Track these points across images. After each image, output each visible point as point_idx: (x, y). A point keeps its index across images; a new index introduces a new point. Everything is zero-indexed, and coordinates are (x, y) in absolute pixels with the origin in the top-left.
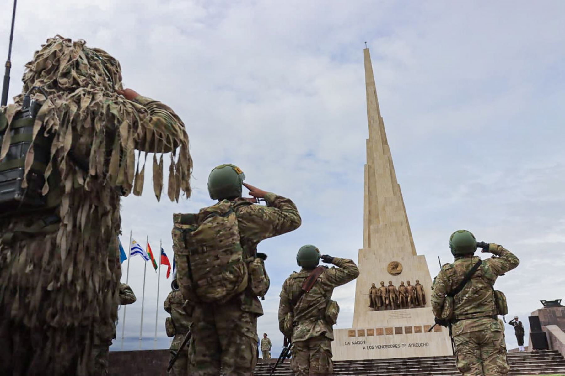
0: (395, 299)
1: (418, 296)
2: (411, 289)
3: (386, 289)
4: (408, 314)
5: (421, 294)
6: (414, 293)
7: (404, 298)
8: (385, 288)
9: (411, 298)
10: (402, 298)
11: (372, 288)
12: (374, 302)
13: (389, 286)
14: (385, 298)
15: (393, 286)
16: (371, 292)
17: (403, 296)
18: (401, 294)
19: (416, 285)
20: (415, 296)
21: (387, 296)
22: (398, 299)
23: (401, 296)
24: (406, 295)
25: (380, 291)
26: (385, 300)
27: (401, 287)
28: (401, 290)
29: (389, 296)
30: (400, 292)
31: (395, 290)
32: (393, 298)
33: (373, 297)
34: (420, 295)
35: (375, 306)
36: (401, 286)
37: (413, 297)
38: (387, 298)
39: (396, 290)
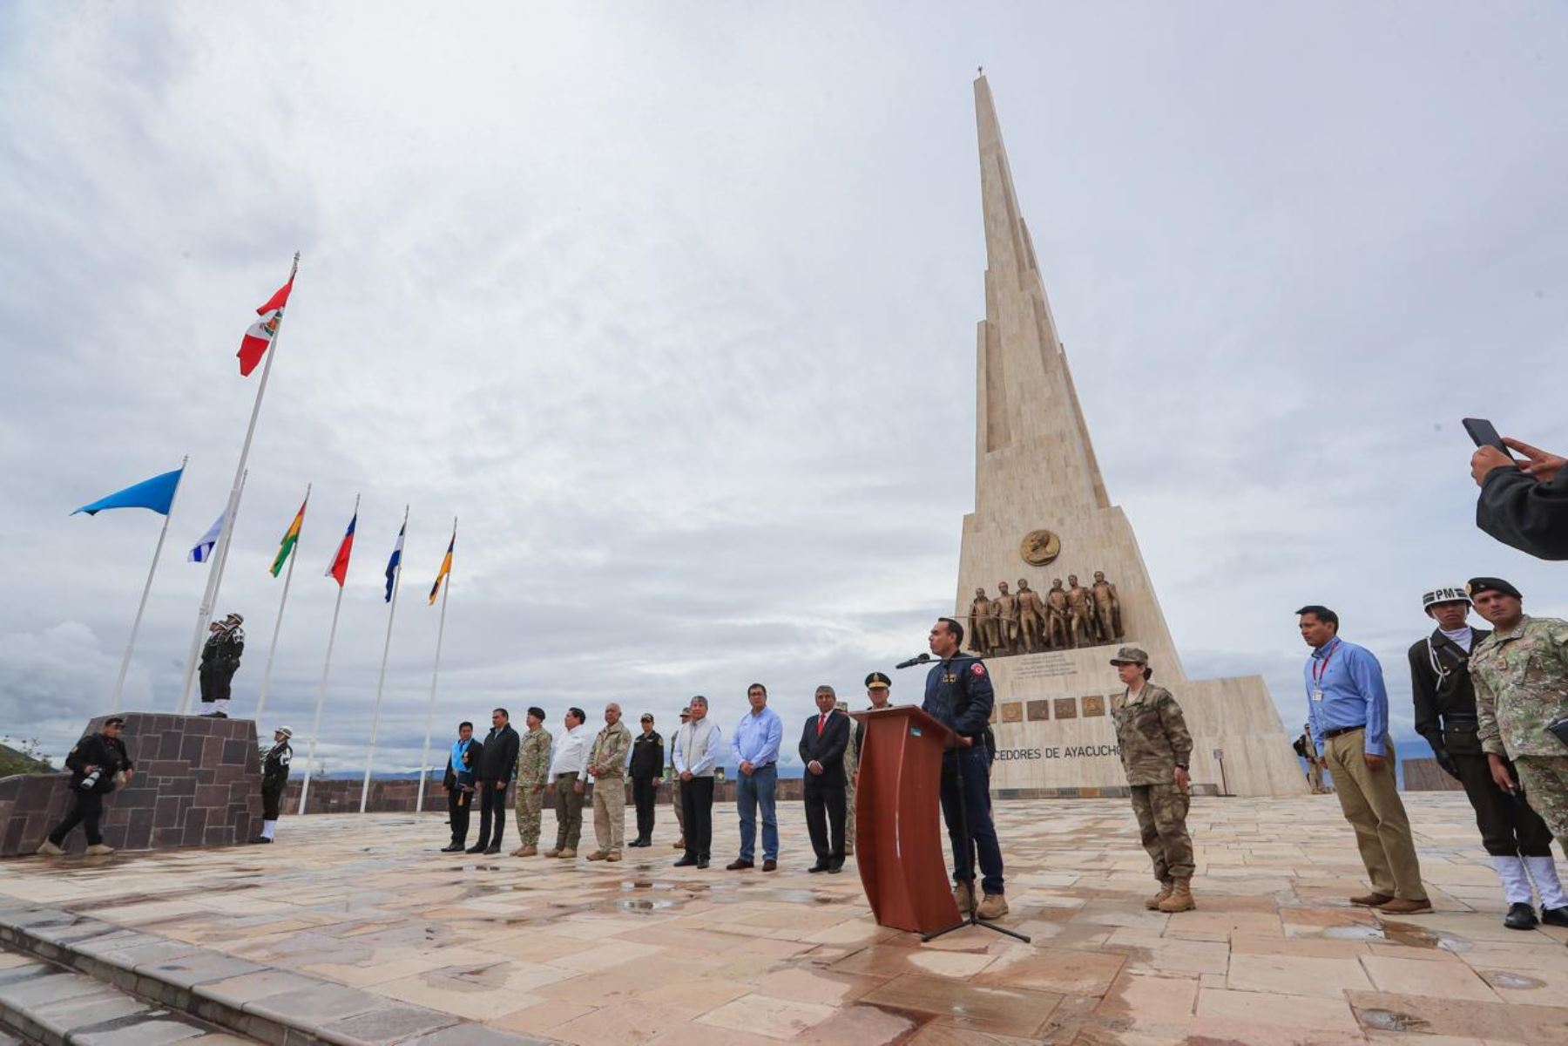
0: (1035, 627)
1: (1101, 613)
2: (1079, 597)
3: (1013, 601)
4: (1068, 664)
5: (1108, 608)
6: (1089, 607)
7: (1062, 622)
8: (1009, 599)
9: (1082, 619)
10: (1057, 621)
11: (975, 601)
12: (981, 637)
13: (1018, 593)
14: (1010, 624)
15: (1029, 591)
16: (974, 610)
17: (1057, 616)
18: (1053, 612)
19: (1094, 585)
20: (1092, 613)
21: (1014, 619)
22: (1043, 626)
23: (1052, 617)
24: (1066, 613)
25: (997, 606)
26: (1009, 630)
27: (1054, 594)
28: (1054, 602)
29: (1019, 618)
30: (1050, 608)
31: (1034, 600)
32: (1029, 622)
33: (978, 622)
34: (1104, 611)
35: (983, 647)
36: (1052, 590)
37: (1086, 617)
38: (1014, 623)
39: (1038, 600)
